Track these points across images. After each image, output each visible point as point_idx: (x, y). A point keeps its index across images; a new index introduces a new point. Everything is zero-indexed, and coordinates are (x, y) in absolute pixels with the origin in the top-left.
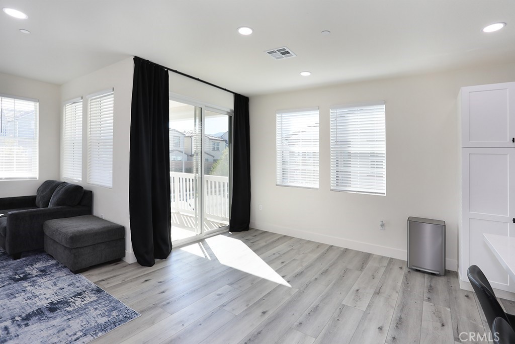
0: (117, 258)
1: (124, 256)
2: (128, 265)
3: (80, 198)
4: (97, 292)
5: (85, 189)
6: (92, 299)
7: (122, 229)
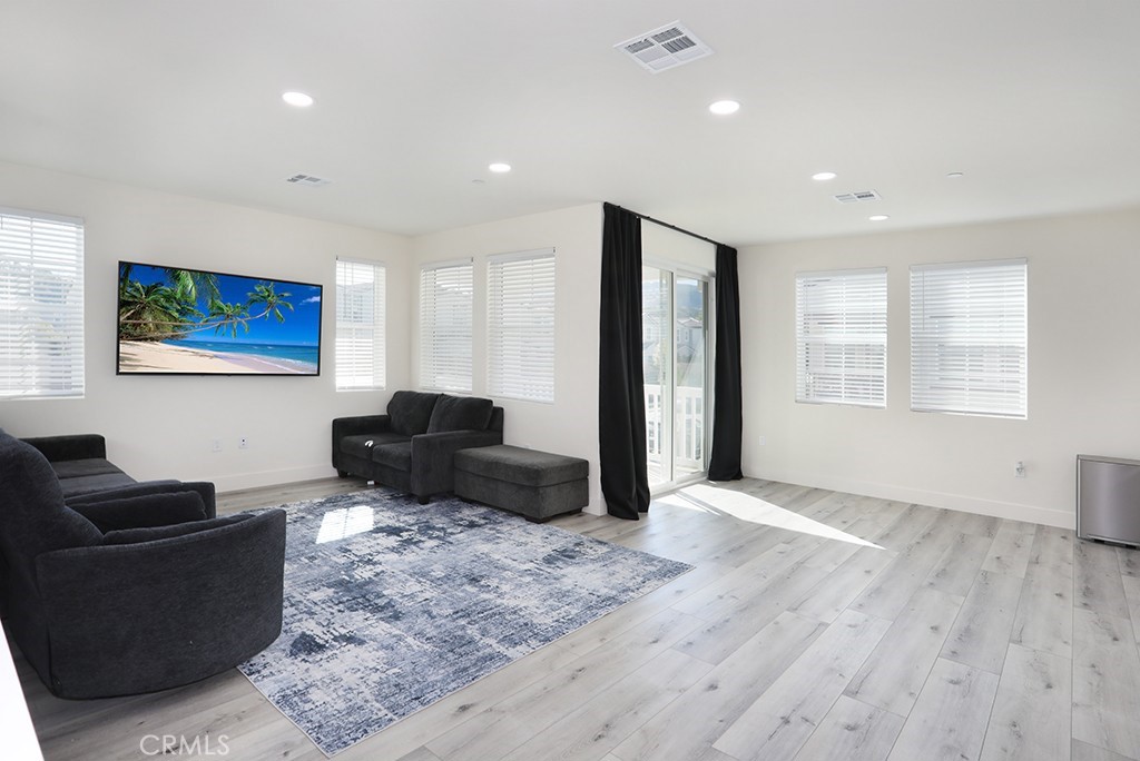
0: (576, 510)
1: (587, 505)
2: (598, 518)
3: (489, 419)
4: (600, 543)
5: (494, 405)
6: (605, 549)
7: (584, 464)
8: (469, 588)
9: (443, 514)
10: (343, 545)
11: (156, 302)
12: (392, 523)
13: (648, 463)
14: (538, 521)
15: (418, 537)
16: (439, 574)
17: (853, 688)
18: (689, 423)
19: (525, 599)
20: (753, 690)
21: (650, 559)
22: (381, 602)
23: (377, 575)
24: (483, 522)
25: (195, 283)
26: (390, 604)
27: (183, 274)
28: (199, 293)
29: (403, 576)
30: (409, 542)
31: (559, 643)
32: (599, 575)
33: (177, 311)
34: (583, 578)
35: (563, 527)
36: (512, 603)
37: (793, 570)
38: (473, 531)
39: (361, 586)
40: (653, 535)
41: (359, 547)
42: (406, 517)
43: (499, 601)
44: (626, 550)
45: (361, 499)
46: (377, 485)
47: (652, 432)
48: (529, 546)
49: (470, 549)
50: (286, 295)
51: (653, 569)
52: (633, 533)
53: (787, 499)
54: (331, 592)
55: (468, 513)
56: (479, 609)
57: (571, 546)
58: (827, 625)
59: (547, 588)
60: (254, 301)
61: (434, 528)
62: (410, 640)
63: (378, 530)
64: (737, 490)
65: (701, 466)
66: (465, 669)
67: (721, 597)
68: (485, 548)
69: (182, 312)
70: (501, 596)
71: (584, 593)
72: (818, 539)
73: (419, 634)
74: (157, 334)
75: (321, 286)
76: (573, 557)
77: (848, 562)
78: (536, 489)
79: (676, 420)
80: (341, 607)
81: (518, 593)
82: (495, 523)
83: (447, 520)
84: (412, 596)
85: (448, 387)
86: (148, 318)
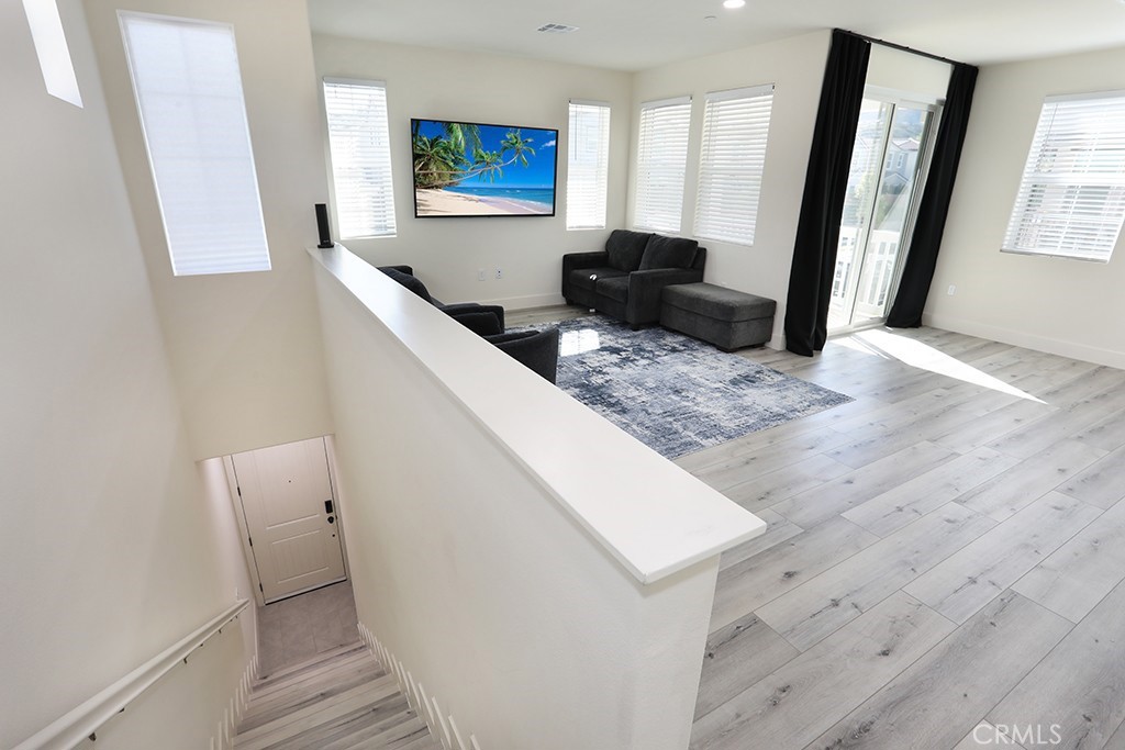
0: (759, 344)
1: (770, 341)
2: (777, 352)
3: (693, 258)
4: (777, 372)
5: (699, 245)
6: (780, 378)
7: (774, 304)
8: (673, 397)
9: (651, 340)
10: (580, 358)
11: (438, 153)
12: (612, 344)
13: (831, 306)
14: (726, 351)
15: (634, 357)
16: (651, 384)
17: (963, 499)
18: (879, 264)
19: (716, 409)
20: (880, 488)
21: (817, 389)
22: (613, 401)
23: (607, 382)
24: (683, 348)
25: (464, 134)
26: (618, 403)
27: (455, 126)
28: (466, 144)
29: (625, 384)
30: (626, 359)
31: (740, 440)
32: (773, 397)
33: (453, 161)
34: (760, 398)
35: (748, 357)
36: (705, 410)
37: (944, 411)
38: (676, 355)
39: (598, 388)
40: (823, 371)
41: (591, 360)
42: (622, 340)
43: (696, 408)
44: (798, 381)
45: (587, 323)
46: (597, 313)
47: (839, 273)
48: (718, 371)
49: (673, 369)
50: (530, 140)
51: (819, 397)
52: (805, 368)
53: (962, 350)
54: (577, 390)
55: (671, 340)
56: (681, 412)
57: (752, 373)
58: (959, 455)
59: (733, 402)
60: (506, 148)
61: (644, 351)
62: (635, 427)
63: (604, 349)
64: (912, 337)
65: (880, 312)
66: (673, 449)
67: (872, 424)
68: (684, 369)
69: (456, 162)
70: (697, 404)
71: (760, 409)
72: (978, 388)
73: (640, 424)
74: (440, 182)
75: (557, 131)
76: (753, 382)
77: (1001, 410)
78: (729, 323)
79: (868, 260)
80: (586, 401)
81: (709, 404)
82: (692, 350)
83: (654, 344)
84: (633, 399)
85: (659, 228)
86: (433, 168)
